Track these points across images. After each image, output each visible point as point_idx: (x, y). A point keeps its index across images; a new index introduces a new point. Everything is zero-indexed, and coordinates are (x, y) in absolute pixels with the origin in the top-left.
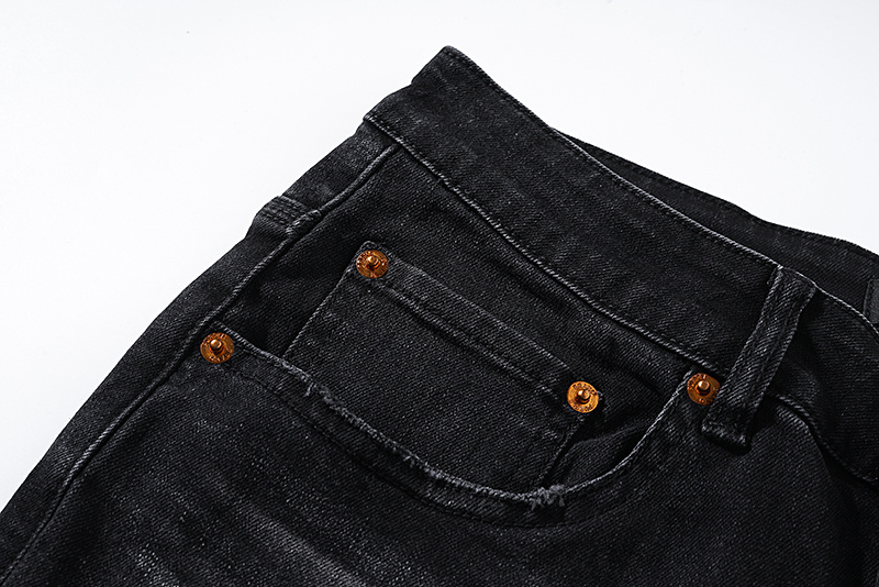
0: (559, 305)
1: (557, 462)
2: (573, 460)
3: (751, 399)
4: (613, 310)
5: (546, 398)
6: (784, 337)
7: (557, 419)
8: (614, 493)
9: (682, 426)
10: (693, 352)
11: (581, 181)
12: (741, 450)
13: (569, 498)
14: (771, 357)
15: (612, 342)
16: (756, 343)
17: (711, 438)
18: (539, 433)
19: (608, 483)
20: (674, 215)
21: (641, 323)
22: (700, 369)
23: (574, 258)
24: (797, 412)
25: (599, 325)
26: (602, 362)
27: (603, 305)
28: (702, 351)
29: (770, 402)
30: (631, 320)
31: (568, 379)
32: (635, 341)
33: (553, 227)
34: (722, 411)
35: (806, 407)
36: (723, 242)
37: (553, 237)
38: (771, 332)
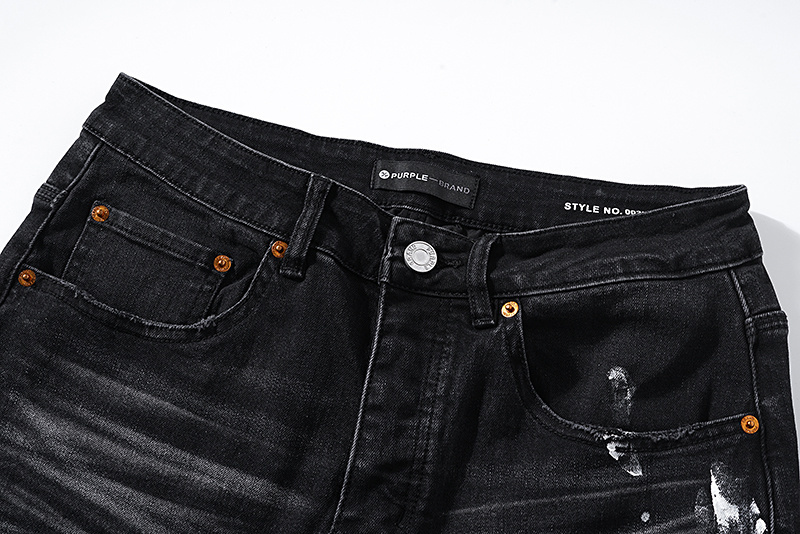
0: (203, 215)
1: (213, 301)
2: (222, 298)
3: (302, 253)
4: (231, 214)
5: (202, 269)
6: (316, 215)
7: (210, 278)
8: (241, 313)
9: (270, 272)
10: (272, 231)
11: (205, 143)
12: (300, 280)
13: (217, 321)
14: (309, 228)
15: (232, 231)
16: (301, 221)
17: (285, 276)
18: (201, 288)
19: (238, 309)
20: (255, 154)
21: (245, 219)
22: (278, 239)
23: (206, 189)
24: (327, 254)
25: (227, 222)
26: (230, 242)
27: (225, 212)
28: (276, 230)
29: (312, 251)
30: (240, 218)
31: (213, 256)
32: (244, 229)
33: (194, 173)
34: (288, 260)
35: (332, 250)
36: (282, 165)
37: (194, 179)
38: (309, 214)
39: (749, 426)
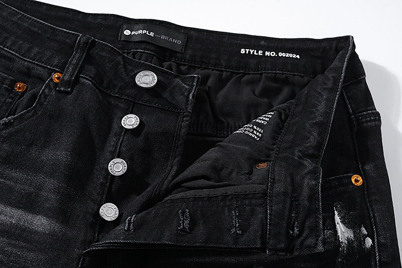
0: (10, 59)
1: (12, 108)
2: (17, 106)
3: (72, 77)
4: (28, 58)
5: (7, 89)
6: (82, 57)
7: (11, 95)
8: (30, 114)
9: (50, 89)
10: (54, 67)
11: (15, 19)
12: (69, 93)
13: (14, 119)
14: (78, 64)
15: (28, 68)
16: (72, 60)
17: (60, 91)
18: (5, 100)
19: (28, 112)
20: (46, 25)
21: (37, 61)
22: (58, 72)
23: (14, 44)
24: (87, 79)
25: (26, 62)
26: (27, 75)
27: (24, 57)
28: (56, 66)
29: (78, 77)
30: (34, 60)
31: (14, 83)
32: (36, 67)
33: (5, 35)
34: (63, 82)
35: (91, 77)
36: (63, 31)
37: (6, 38)
38: (77, 56)
39: (356, 181)
